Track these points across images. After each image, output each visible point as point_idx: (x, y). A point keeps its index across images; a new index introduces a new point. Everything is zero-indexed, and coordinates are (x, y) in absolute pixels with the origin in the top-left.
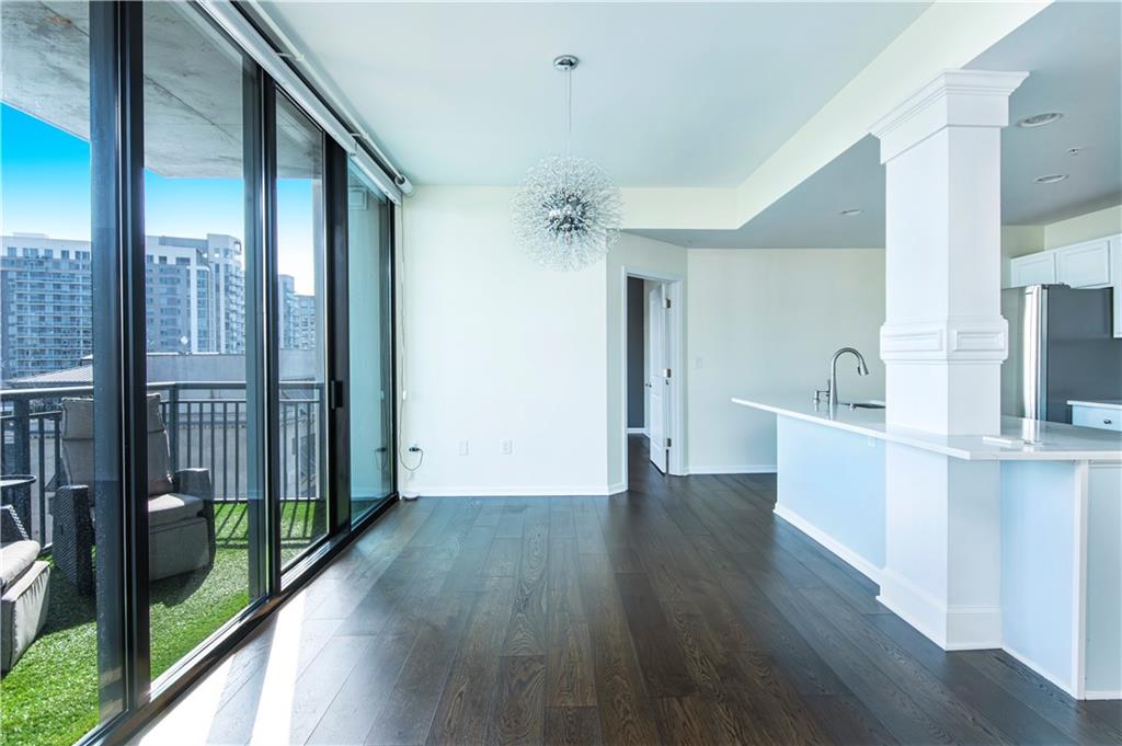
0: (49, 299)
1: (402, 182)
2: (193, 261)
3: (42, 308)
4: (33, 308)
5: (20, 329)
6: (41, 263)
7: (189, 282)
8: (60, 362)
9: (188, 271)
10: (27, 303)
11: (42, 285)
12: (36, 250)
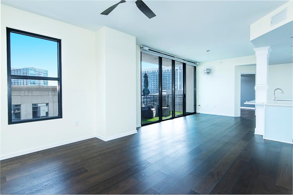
0: (155, 80)
1: (196, 63)
2: (178, 70)
3: (154, 81)
4: (153, 82)
5: (151, 86)
6: (154, 73)
7: (178, 74)
8: (156, 92)
9: (178, 72)
10: (152, 81)
11: (154, 77)
12: (153, 71)
